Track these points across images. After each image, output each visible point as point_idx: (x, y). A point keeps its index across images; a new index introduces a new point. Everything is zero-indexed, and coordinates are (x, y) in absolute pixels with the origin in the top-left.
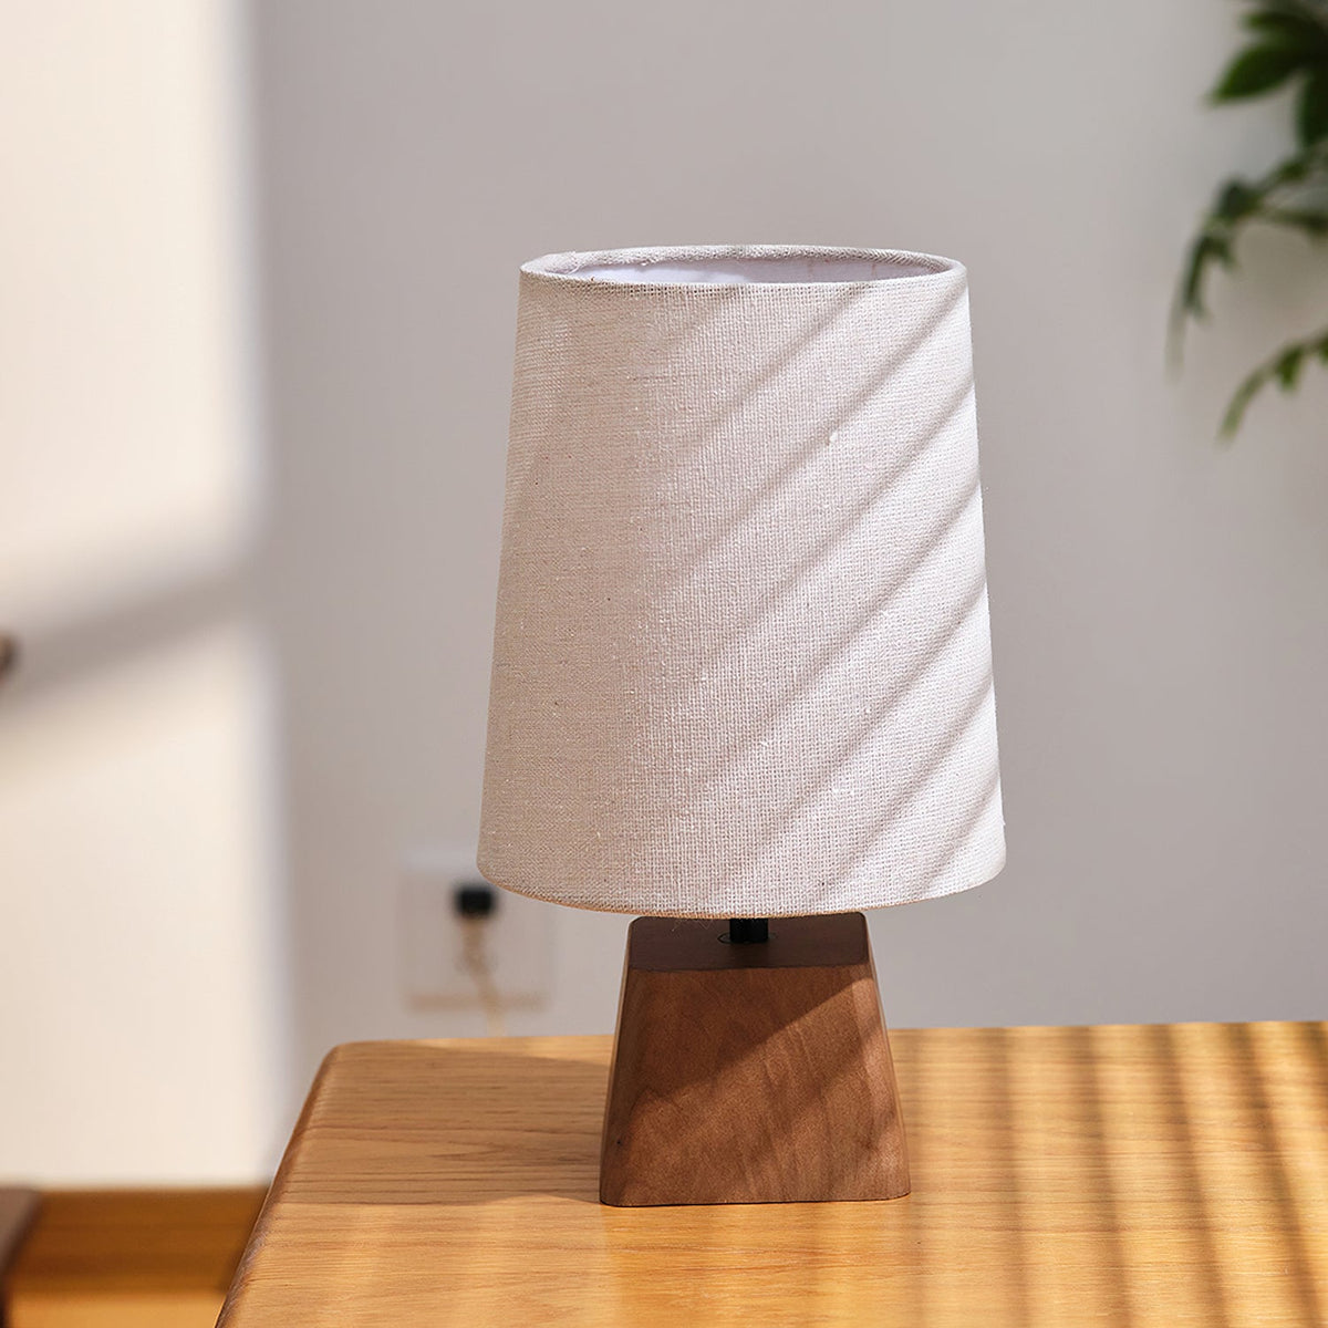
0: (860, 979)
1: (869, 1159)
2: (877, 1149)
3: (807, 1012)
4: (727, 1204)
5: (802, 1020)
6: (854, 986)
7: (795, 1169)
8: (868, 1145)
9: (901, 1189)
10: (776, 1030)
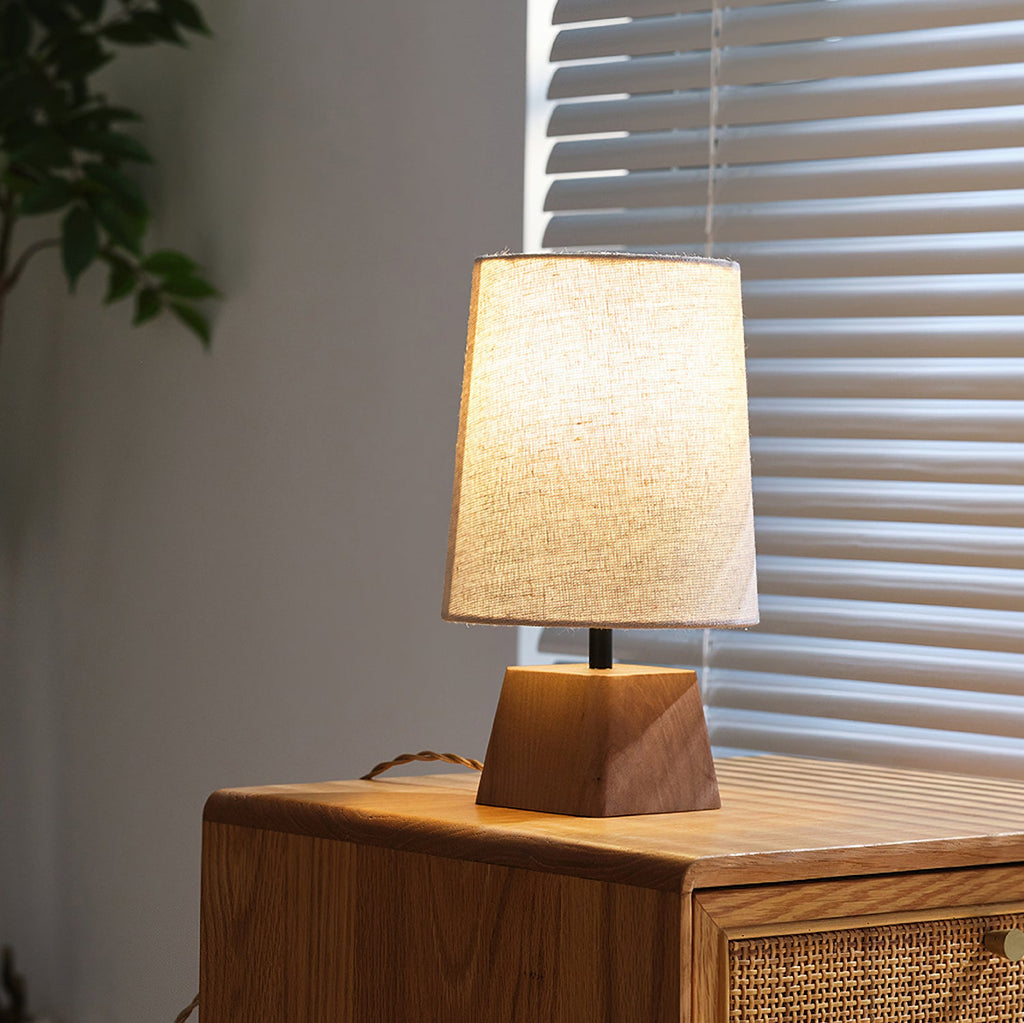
10: (666, 709)
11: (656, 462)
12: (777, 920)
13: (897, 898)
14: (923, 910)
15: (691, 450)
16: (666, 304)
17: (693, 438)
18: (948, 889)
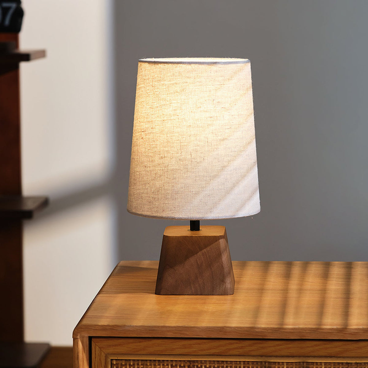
0: (222, 239)
1: (223, 285)
2: (225, 282)
3: (208, 246)
4: (187, 295)
5: (207, 248)
6: (220, 240)
7: (204, 287)
8: (223, 281)
9: (231, 293)
10: (200, 251)
11: (166, 149)
12: (139, 353)
13: (211, 349)
14: (226, 355)
15: (182, 144)
16: (174, 82)
17: (184, 139)
18: (242, 348)
